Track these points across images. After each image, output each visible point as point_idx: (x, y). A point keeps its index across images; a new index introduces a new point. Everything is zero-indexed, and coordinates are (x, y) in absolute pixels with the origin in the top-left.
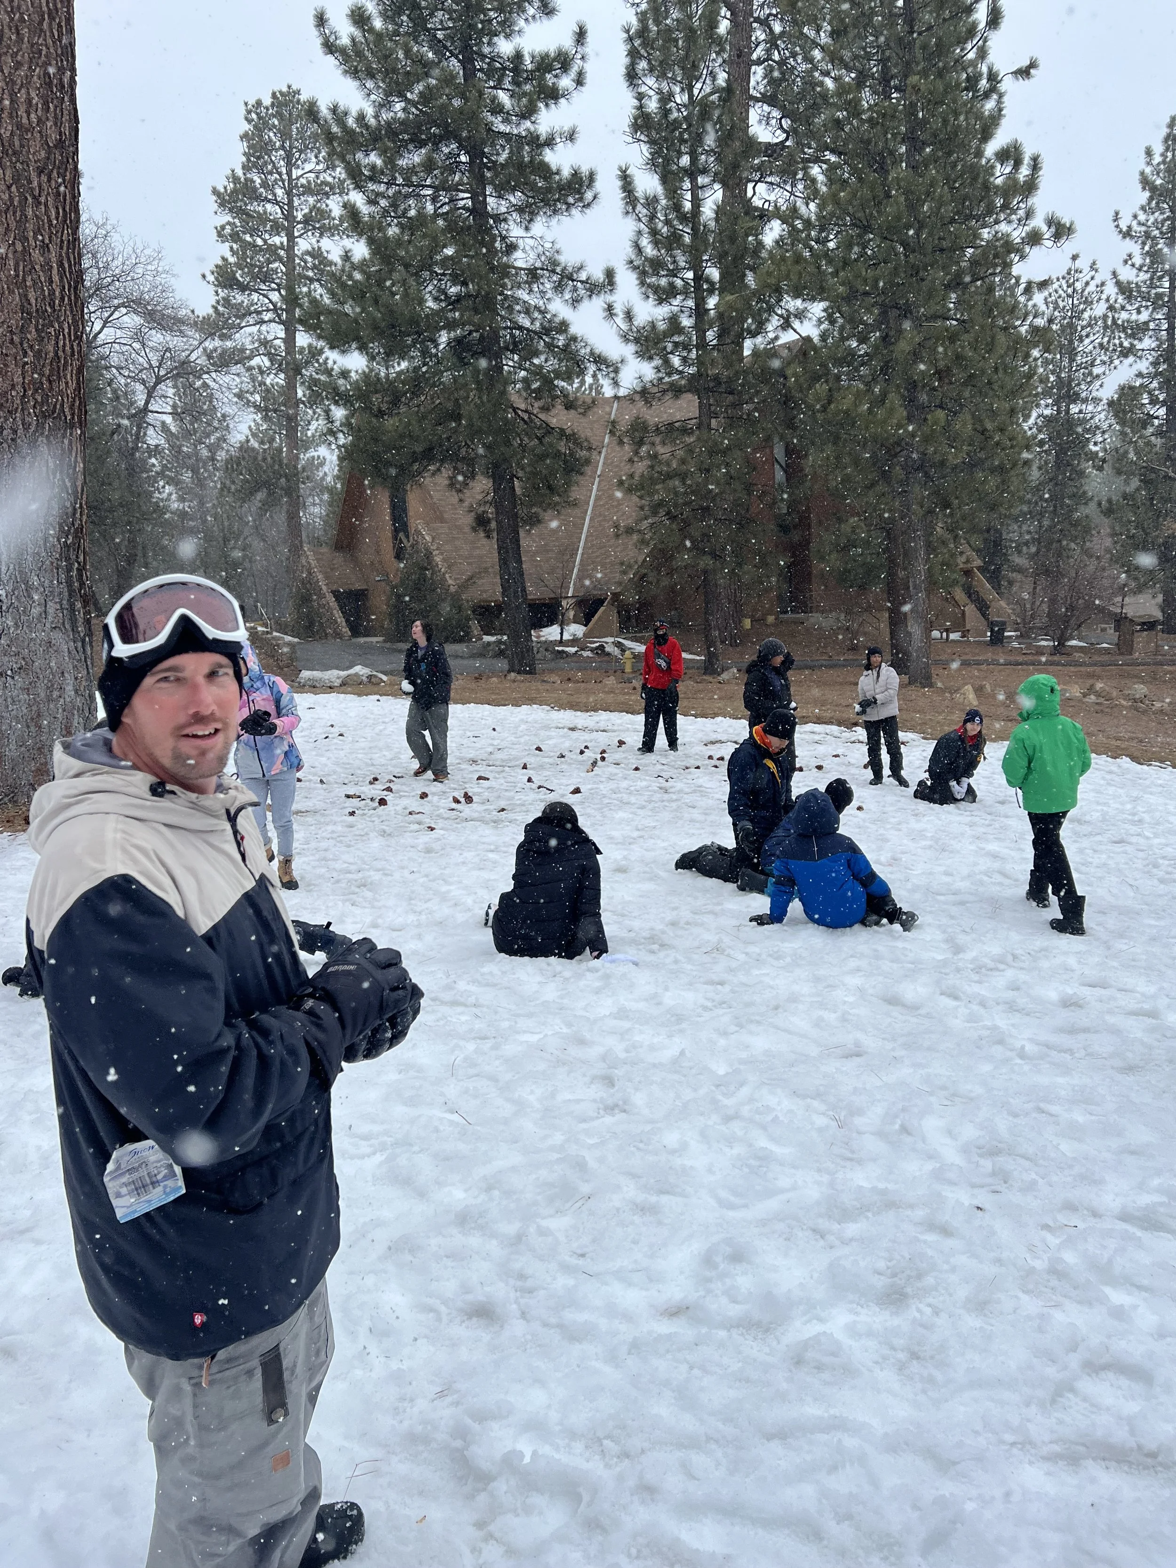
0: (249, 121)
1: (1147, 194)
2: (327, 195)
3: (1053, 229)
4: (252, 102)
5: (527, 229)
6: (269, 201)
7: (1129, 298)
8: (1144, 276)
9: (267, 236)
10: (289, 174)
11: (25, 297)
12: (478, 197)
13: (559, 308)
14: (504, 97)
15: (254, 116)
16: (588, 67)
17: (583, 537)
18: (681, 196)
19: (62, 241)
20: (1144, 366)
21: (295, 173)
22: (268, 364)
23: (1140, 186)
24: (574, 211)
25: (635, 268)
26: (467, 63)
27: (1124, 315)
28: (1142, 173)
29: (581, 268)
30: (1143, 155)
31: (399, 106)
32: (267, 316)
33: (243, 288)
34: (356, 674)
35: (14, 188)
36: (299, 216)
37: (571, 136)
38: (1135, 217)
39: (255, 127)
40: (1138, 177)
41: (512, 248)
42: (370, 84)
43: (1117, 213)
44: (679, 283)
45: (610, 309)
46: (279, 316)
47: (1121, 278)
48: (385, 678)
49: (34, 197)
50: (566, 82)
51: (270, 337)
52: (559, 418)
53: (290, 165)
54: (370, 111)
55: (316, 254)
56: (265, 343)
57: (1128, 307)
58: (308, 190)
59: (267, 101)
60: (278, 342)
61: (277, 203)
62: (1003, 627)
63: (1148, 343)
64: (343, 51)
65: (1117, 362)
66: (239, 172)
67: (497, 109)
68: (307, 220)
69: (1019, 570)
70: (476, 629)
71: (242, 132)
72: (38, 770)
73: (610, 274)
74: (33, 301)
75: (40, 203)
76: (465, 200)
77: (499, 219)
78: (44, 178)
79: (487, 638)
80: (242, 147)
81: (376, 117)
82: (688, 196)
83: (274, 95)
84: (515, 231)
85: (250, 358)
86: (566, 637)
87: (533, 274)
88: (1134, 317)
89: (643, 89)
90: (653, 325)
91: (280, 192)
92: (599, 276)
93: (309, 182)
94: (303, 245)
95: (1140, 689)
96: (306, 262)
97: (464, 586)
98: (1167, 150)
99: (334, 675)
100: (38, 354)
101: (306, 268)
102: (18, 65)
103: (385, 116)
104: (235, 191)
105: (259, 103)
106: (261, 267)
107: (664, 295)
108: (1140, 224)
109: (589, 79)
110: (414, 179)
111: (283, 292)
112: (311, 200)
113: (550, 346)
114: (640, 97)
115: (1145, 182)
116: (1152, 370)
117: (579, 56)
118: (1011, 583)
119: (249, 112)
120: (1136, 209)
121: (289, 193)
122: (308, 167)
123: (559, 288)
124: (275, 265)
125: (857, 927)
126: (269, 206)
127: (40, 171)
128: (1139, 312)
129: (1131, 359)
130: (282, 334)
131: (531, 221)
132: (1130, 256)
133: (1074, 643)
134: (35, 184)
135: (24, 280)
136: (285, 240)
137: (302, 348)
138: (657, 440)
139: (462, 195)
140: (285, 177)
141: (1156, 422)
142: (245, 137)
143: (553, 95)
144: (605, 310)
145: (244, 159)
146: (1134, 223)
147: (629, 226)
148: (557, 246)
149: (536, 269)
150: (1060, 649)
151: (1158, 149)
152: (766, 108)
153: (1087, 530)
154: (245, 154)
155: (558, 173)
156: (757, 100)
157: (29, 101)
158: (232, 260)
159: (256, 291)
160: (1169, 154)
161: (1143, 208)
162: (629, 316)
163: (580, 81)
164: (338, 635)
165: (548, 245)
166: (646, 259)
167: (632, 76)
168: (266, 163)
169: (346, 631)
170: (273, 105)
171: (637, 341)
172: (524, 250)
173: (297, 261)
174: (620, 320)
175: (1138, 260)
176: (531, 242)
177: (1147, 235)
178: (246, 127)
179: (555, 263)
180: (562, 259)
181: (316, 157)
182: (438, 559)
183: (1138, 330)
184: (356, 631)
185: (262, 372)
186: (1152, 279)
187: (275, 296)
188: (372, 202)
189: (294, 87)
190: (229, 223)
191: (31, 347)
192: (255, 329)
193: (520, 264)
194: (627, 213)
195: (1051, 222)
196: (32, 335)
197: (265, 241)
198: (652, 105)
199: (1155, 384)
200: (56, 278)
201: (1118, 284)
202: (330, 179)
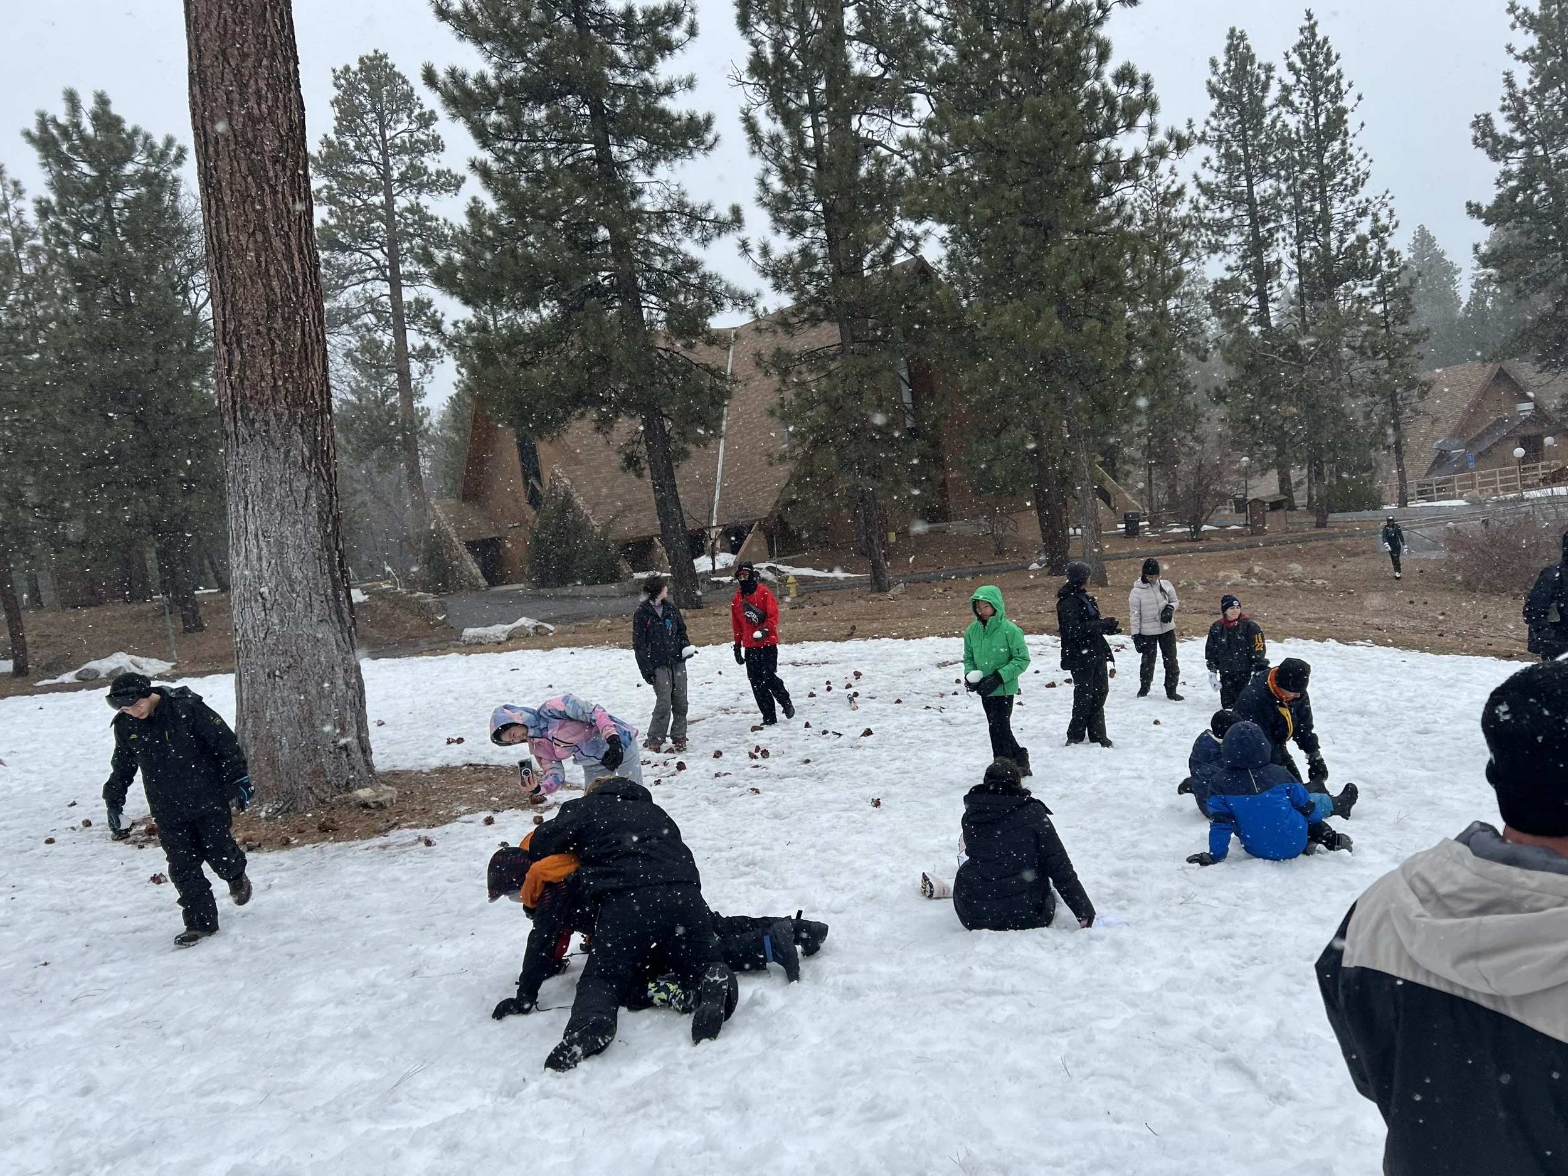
0: (338, 87)
1: (1216, 101)
2: (422, 153)
3: (1174, 143)
4: (339, 68)
5: (650, 174)
6: (364, 162)
7: (1212, 198)
8: (1222, 177)
9: (365, 197)
10: (383, 135)
11: (268, 286)
12: (602, 147)
13: (690, 247)
14: (620, 52)
15: (343, 82)
16: (699, 18)
17: (720, 467)
18: (804, 133)
19: (300, 230)
20: (1233, 260)
21: (389, 134)
22: (374, 321)
23: (1208, 95)
24: (696, 154)
25: (765, 205)
26: (579, 21)
27: (1209, 214)
28: (1209, 82)
29: (709, 207)
30: (1208, 66)
31: (520, 67)
32: (369, 275)
33: (344, 248)
34: (522, 627)
35: (250, 179)
36: (395, 174)
37: (690, 84)
38: (1208, 123)
39: (345, 92)
40: (1205, 86)
41: (637, 192)
42: (488, 46)
43: (1190, 121)
44: (808, 215)
45: (744, 246)
46: (384, 274)
47: (1203, 180)
48: (551, 627)
49: (271, 186)
50: (678, 33)
51: (375, 295)
52: (702, 354)
53: (383, 127)
54: (490, 72)
55: (415, 209)
56: (371, 301)
57: (1212, 206)
58: (402, 149)
59: (355, 67)
60: (383, 299)
61: (373, 164)
62: (1138, 517)
63: (1233, 238)
64: (456, 17)
65: (1205, 258)
66: (333, 137)
67: (615, 63)
68: (403, 179)
69: (1133, 461)
70: (625, 567)
71: (332, 98)
72: (314, 772)
73: (736, 211)
74: (278, 291)
75: (277, 192)
76: (588, 150)
77: (624, 166)
78: (278, 167)
79: (638, 576)
80: (335, 112)
81: (497, 78)
82: (810, 132)
83: (361, 60)
84: (638, 176)
85: (357, 317)
86: (718, 566)
87: (662, 218)
88: (1218, 215)
89: (757, 36)
90: (790, 258)
91: (375, 153)
92: (725, 214)
93: (404, 142)
94: (402, 202)
95: (1296, 568)
96: (406, 219)
97: (607, 528)
98: (1230, 59)
99: (499, 630)
100: (286, 343)
101: (407, 225)
102: (244, 56)
103: (506, 75)
104: (329, 156)
105: (347, 69)
106: (362, 227)
107: (797, 228)
108: (1212, 129)
109: (701, 28)
110: (539, 134)
111: (386, 249)
112: (406, 158)
113: (686, 284)
114: (755, 43)
115: (1213, 91)
116: (1240, 263)
117: (688, 9)
118: (1127, 474)
119: (337, 78)
120: (1207, 116)
121: (384, 153)
122: (400, 127)
123: (688, 229)
124: (376, 224)
125: (1301, 857)
126: (364, 167)
127: (276, 160)
128: (1222, 210)
129: (1220, 254)
130: (388, 291)
131: (652, 166)
132: (1207, 159)
133: (1205, 527)
134: (271, 174)
135: (268, 270)
136: (383, 198)
137: (410, 303)
138: (804, 368)
139: (585, 146)
140: (379, 138)
141: (1250, 311)
142: (336, 102)
143: (667, 47)
144: (740, 247)
145: (335, 123)
146: (1208, 129)
147: (757, 164)
148: (682, 189)
149: (665, 212)
150: (1196, 535)
151: (1222, 59)
152: (864, 46)
153: (1197, 419)
154: (337, 119)
155: (679, 119)
156: (854, 38)
157: (258, 91)
158: (332, 222)
159: (358, 250)
160: (1233, 63)
161: (1213, 115)
162: (765, 251)
163: (692, 31)
164: (477, 588)
165: (674, 188)
166: (774, 196)
167: (744, 23)
168: (358, 126)
169: (483, 582)
170: (361, 70)
171: (774, 274)
172: (651, 195)
173: (397, 218)
174: (756, 255)
175: (1215, 163)
176: (657, 186)
177: (1221, 139)
178: (336, 93)
179: (681, 204)
180: (689, 200)
181: (409, 116)
182: (579, 501)
183: (1222, 227)
184: (493, 579)
185: (369, 330)
186: (1229, 179)
187: (378, 254)
188: (499, 159)
189: (381, 52)
190: (326, 186)
191: (278, 336)
192: (358, 288)
193: (648, 208)
194: (754, 153)
195: (1171, 136)
196: (279, 324)
197: (364, 201)
198: (768, 52)
199: (1245, 276)
200: (298, 265)
201: (1199, 185)
202: (424, 138)
